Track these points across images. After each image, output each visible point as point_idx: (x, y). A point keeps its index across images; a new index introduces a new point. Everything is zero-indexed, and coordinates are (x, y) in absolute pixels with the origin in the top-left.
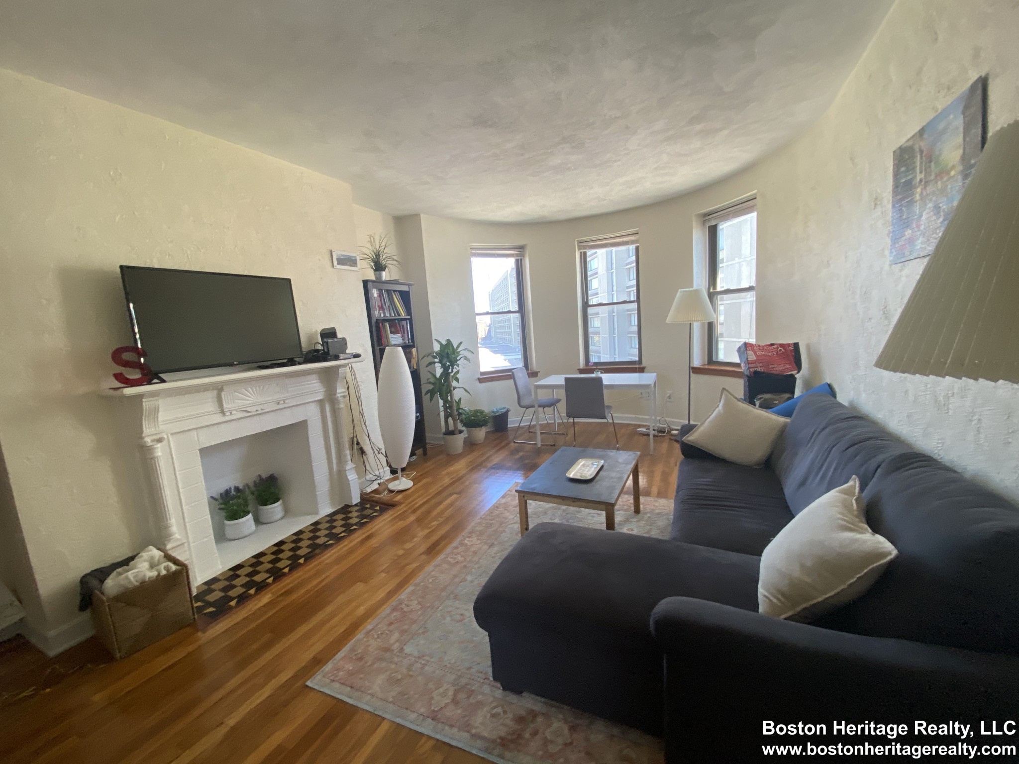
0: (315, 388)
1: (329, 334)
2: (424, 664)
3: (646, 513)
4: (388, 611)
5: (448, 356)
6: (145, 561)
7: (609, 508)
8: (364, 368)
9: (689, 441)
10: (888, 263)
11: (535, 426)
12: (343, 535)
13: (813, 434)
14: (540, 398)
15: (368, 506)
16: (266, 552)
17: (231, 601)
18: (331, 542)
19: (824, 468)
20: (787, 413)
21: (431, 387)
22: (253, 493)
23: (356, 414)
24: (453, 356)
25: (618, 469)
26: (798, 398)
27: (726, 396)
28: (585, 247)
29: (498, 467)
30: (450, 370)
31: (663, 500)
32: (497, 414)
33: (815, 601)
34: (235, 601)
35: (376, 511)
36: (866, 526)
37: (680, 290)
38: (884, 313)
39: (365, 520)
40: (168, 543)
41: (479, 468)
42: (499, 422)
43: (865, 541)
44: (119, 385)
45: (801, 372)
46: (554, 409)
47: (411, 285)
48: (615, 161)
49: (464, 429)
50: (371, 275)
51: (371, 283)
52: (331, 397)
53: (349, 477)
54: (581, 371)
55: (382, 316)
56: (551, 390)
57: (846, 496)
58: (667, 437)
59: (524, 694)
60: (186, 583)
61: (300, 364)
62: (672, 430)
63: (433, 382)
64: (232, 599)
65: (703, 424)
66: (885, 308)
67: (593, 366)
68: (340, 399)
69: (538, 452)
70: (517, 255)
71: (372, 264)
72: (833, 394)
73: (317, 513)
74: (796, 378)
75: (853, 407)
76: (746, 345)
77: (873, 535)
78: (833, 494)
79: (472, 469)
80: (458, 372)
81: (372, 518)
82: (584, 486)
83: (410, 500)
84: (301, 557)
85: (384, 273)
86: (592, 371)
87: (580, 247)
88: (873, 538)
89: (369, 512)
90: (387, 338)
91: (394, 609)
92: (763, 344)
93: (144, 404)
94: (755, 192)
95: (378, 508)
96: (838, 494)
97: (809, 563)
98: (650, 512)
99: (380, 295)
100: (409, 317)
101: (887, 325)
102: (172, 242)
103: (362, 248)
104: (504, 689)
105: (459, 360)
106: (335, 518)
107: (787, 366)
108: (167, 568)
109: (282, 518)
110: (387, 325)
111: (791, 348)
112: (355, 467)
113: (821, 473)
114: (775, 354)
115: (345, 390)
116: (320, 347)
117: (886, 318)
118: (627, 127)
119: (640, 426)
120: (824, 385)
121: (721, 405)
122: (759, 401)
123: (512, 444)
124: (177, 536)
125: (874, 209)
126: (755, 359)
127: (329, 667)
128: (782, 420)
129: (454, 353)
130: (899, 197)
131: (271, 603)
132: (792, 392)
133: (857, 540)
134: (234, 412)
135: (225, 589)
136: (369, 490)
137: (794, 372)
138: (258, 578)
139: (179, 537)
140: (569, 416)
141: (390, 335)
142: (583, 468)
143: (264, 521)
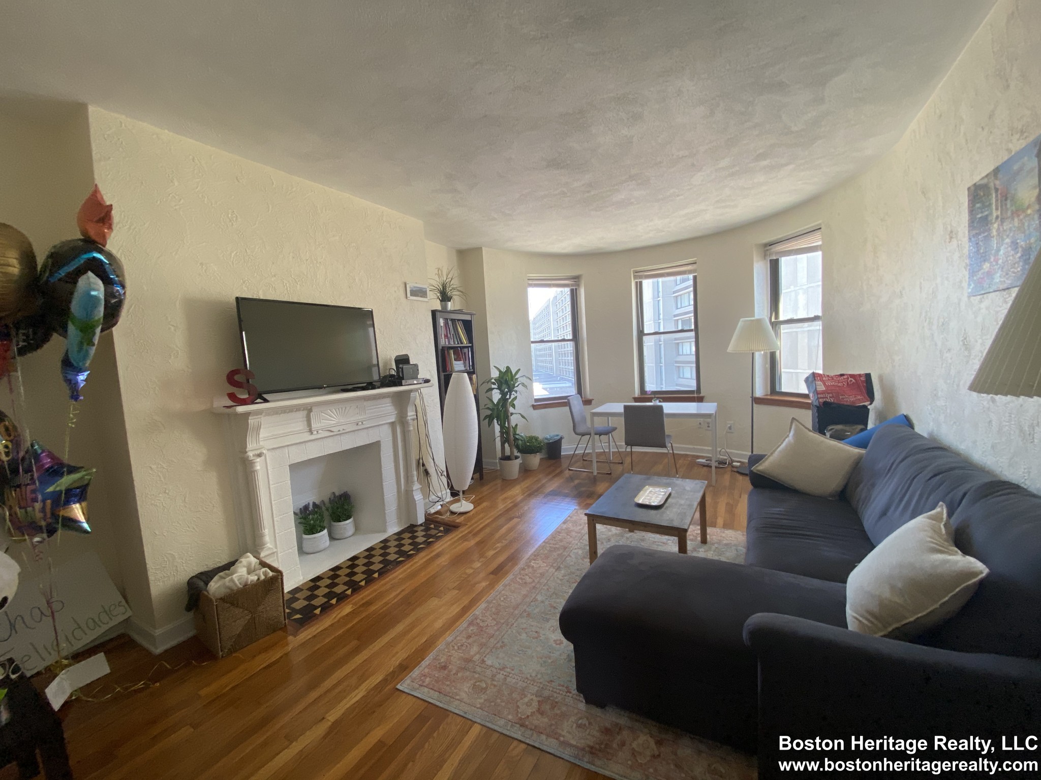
0: (387, 411)
1: (402, 361)
2: (505, 675)
3: (713, 544)
4: (465, 625)
5: (506, 382)
6: (244, 566)
7: (680, 534)
8: (431, 393)
9: (758, 471)
10: (966, 295)
11: (589, 454)
12: (412, 552)
13: (893, 464)
14: (596, 426)
15: (432, 526)
16: (342, 566)
17: (316, 609)
18: (401, 559)
19: (906, 499)
20: (863, 444)
21: (489, 412)
22: (327, 510)
23: (423, 437)
24: (512, 383)
25: (687, 497)
26: (872, 429)
27: (796, 425)
28: (641, 277)
29: (555, 494)
30: (508, 397)
31: (730, 531)
32: (551, 441)
33: (907, 621)
34: (320, 609)
35: (441, 531)
36: (956, 549)
37: (741, 319)
38: (964, 344)
39: (431, 540)
40: (262, 551)
41: (536, 494)
42: (552, 450)
43: (957, 562)
44: (232, 403)
45: (874, 403)
46: (609, 437)
47: (473, 315)
48: (678, 196)
49: (519, 454)
50: (437, 306)
51: (438, 313)
52: (402, 419)
53: (415, 497)
54: (636, 400)
55: (447, 343)
56: (606, 418)
57: (934, 522)
58: (729, 469)
59: (607, 708)
60: (281, 588)
61: (379, 388)
62: (733, 461)
63: (491, 408)
64: (316, 608)
65: (772, 454)
66: (965, 339)
67: (650, 395)
68: (410, 421)
69: (594, 480)
70: (572, 285)
71: (439, 294)
72: (911, 425)
73: (385, 531)
74: (869, 410)
75: (933, 438)
76: (814, 374)
77: (964, 557)
78: (920, 520)
79: (530, 495)
80: (516, 398)
81: (438, 538)
82: (653, 512)
83: (473, 522)
84: (375, 572)
85: (449, 303)
86: (650, 400)
87: (635, 277)
88: (963, 559)
89: (433, 532)
90: (451, 364)
91: (471, 624)
92: (832, 374)
93: (249, 421)
94: (820, 222)
95: (442, 529)
96: (925, 519)
97: (900, 585)
98: (717, 543)
99: (446, 324)
100: (470, 345)
101: (967, 356)
102: (275, 276)
103: (431, 280)
104: (588, 702)
105: (517, 386)
106: (403, 536)
107: (859, 397)
108: (265, 574)
109: (353, 535)
110: (452, 352)
111: (863, 379)
112: (421, 488)
113: (904, 503)
114: (846, 384)
115: (414, 413)
116: (393, 373)
117: (966, 349)
118: (693, 165)
119: (699, 457)
120: (900, 416)
121: (791, 434)
122: (831, 432)
123: (567, 471)
124: (269, 545)
125: (949, 242)
126: (824, 389)
127: (416, 673)
128: (857, 451)
129: (512, 380)
130: (974, 232)
131: (352, 614)
132: (866, 424)
133: (948, 561)
134: (320, 432)
135: (309, 598)
136: (432, 511)
137: (866, 404)
138: (339, 589)
139: (271, 546)
140: (627, 444)
141: (454, 362)
142: (651, 495)
143: (337, 537)
